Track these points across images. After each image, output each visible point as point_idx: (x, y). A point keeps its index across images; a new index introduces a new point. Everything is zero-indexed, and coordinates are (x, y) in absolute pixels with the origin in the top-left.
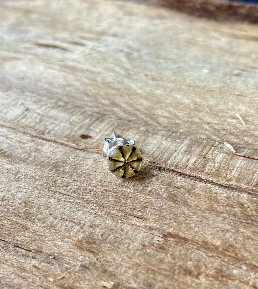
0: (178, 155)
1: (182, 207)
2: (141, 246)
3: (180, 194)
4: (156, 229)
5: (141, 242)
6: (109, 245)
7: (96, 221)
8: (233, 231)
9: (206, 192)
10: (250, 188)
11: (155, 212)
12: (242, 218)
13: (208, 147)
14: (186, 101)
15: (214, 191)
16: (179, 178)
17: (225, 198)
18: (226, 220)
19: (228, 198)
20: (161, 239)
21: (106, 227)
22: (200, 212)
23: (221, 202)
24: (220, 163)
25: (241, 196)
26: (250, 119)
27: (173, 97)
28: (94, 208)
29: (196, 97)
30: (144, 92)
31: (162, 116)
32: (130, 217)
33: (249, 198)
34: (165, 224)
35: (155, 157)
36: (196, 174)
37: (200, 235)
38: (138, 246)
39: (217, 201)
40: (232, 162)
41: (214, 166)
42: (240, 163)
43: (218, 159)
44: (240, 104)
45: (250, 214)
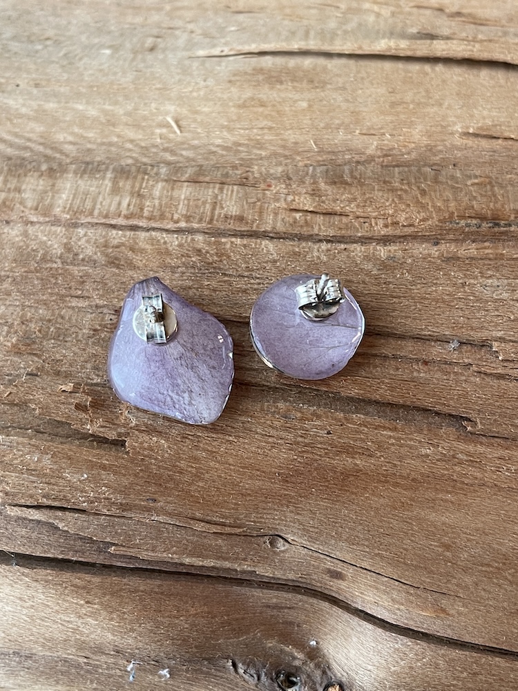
0: (104, 199)
1: (128, 271)
2: (92, 332)
3: (122, 255)
4: (104, 306)
5: (90, 327)
6: (53, 341)
7: (26, 315)
8: (196, 286)
9: (152, 245)
10: (204, 226)
11: (97, 286)
12: (203, 268)
13: (140, 177)
14: (93, 112)
15: (162, 241)
16: (114, 232)
17: (177, 248)
18: (184, 275)
19: (180, 245)
20: (113, 317)
21: (41, 320)
23: (174, 253)
24: (160, 198)
25: (196, 239)
26: (185, 123)
27: (73, 109)
28: (19, 298)
29: (104, 104)
30: (31, 111)
31: (66, 143)
32: (68, 299)
33: (205, 240)
35: (75, 210)
36: (135, 223)
38: (88, 333)
39: (168, 253)
40: (176, 193)
41: (154, 205)
42: (186, 192)
43: (157, 193)
44: (166, 102)
45: (211, 261)
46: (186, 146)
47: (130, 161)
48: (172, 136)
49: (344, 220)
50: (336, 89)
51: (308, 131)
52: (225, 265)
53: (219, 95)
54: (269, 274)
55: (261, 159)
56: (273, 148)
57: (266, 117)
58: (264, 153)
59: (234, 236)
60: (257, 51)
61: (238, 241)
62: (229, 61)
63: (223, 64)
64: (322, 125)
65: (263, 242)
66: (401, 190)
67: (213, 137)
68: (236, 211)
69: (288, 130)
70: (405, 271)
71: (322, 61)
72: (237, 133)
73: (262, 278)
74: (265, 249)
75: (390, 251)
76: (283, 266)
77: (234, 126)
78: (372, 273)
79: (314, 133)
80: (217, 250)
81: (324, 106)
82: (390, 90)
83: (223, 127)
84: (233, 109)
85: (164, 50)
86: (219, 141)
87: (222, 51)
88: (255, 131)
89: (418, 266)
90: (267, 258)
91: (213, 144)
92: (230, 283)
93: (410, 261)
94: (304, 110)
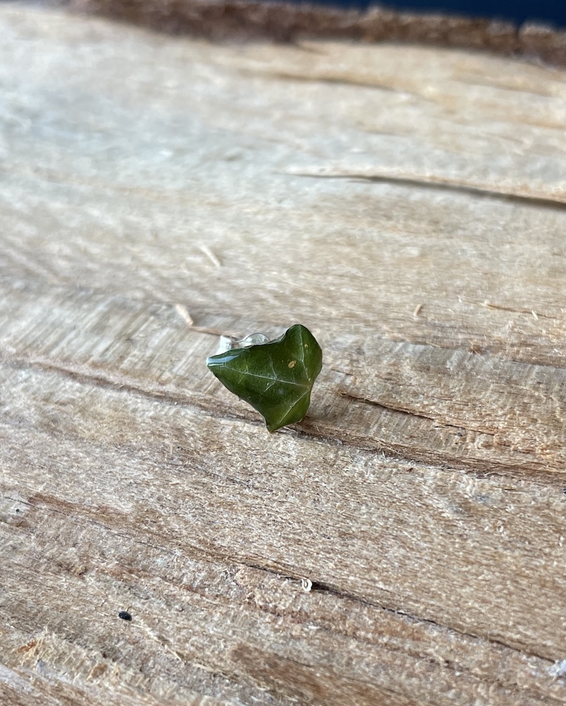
0: (76, 337)
1: (65, 442)
3: (65, 416)
4: (14, 488)
8: (157, 482)
9: (116, 410)
10: (200, 396)
11: (13, 455)
12: (176, 458)
13: (142, 317)
14: (110, 221)
15: (132, 407)
16: (69, 383)
17: (150, 420)
18: (146, 462)
19: (155, 418)
20: (23, 508)
22: (98, 450)
23: (143, 427)
24: (157, 349)
25: (183, 414)
26: (230, 253)
27: (85, 214)
29: (130, 214)
30: (28, 208)
31: (60, 257)
33: (196, 417)
34: (30, 477)
35: (28, 343)
36: (103, 375)
37: (96, 495)
39: (133, 425)
40: (183, 346)
41: (143, 356)
42: (198, 347)
43: (155, 341)
44: (216, 223)
45: (192, 449)
46: (224, 285)
47: (139, 295)
48: (207, 268)
49: (424, 425)
50: (470, 239)
51: (410, 290)
52: (212, 459)
53: (294, 223)
54: (275, 485)
55: (330, 320)
56: (350, 307)
57: (351, 261)
58: (334, 313)
60: (370, 175)
61: (245, 427)
62: (326, 183)
64: (434, 284)
65: (283, 437)
66: (532, 396)
67: (267, 279)
69: (380, 283)
70: (499, 523)
72: (303, 277)
73: (261, 490)
75: (483, 486)
76: (301, 477)
77: (300, 267)
78: (443, 515)
79: (417, 293)
80: (208, 434)
81: (445, 258)
82: (556, 250)
83: (284, 266)
84: (306, 244)
85: (249, 162)
86: (272, 285)
87: (322, 170)
88: (330, 278)
89: (524, 519)
90: (280, 460)
91: (263, 288)
92: (212, 488)
93: (513, 508)
94: (411, 259)
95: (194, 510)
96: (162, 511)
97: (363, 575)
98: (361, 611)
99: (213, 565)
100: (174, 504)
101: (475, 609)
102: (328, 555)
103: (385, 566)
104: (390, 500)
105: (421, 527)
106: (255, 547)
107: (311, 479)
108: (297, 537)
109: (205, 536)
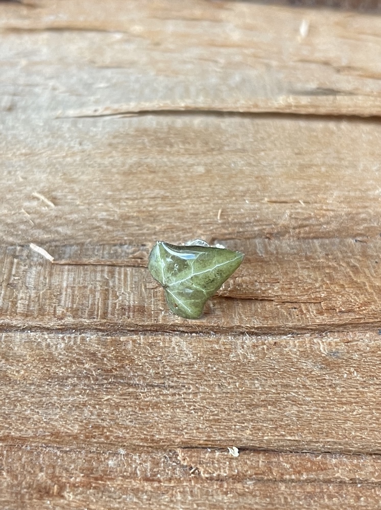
9: (32, 349)
10: (96, 322)
12: (100, 378)
13: (8, 262)
15: (44, 344)
17: (64, 352)
18: (76, 388)
19: (68, 348)
22: (33, 387)
23: (61, 359)
24: (37, 287)
25: (88, 339)
26: (58, 194)
33: (99, 339)
36: (7, 321)
37: (44, 425)
40: (55, 280)
41: (30, 296)
42: (68, 278)
43: (31, 280)
44: (35, 170)
45: (109, 368)
46: (63, 221)
48: (44, 209)
49: (268, 306)
50: (236, 151)
51: (209, 200)
52: (129, 372)
53: (99, 160)
54: (185, 381)
56: (168, 221)
57: (157, 185)
59: (136, 332)
60: (137, 110)
61: (141, 339)
62: (104, 121)
63: (100, 124)
64: (225, 193)
65: (173, 339)
66: (329, 267)
67: (96, 210)
68: (134, 301)
69: (185, 199)
70: (352, 370)
71: (213, 120)
72: (124, 204)
73: (176, 387)
74: (176, 348)
75: (330, 344)
76: (202, 369)
77: (120, 197)
78: (313, 373)
79: (215, 202)
80: (117, 352)
81: (224, 170)
82: (296, 151)
83: (107, 198)
84: (116, 176)
85: (25, 109)
86: (104, 215)
87: (96, 111)
88: (146, 201)
89: (367, 362)
90: (181, 360)
91: (95, 218)
92: (137, 396)
93: (357, 356)
94: (201, 176)
95: (129, 417)
96: (104, 424)
97: (273, 433)
98: (279, 459)
99: (154, 454)
100: (112, 416)
101: (358, 436)
102: (243, 425)
103: (287, 422)
104: (272, 371)
105: (301, 386)
106: (186, 433)
107: (210, 370)
108: (216, 417)
109: (145, 434)
